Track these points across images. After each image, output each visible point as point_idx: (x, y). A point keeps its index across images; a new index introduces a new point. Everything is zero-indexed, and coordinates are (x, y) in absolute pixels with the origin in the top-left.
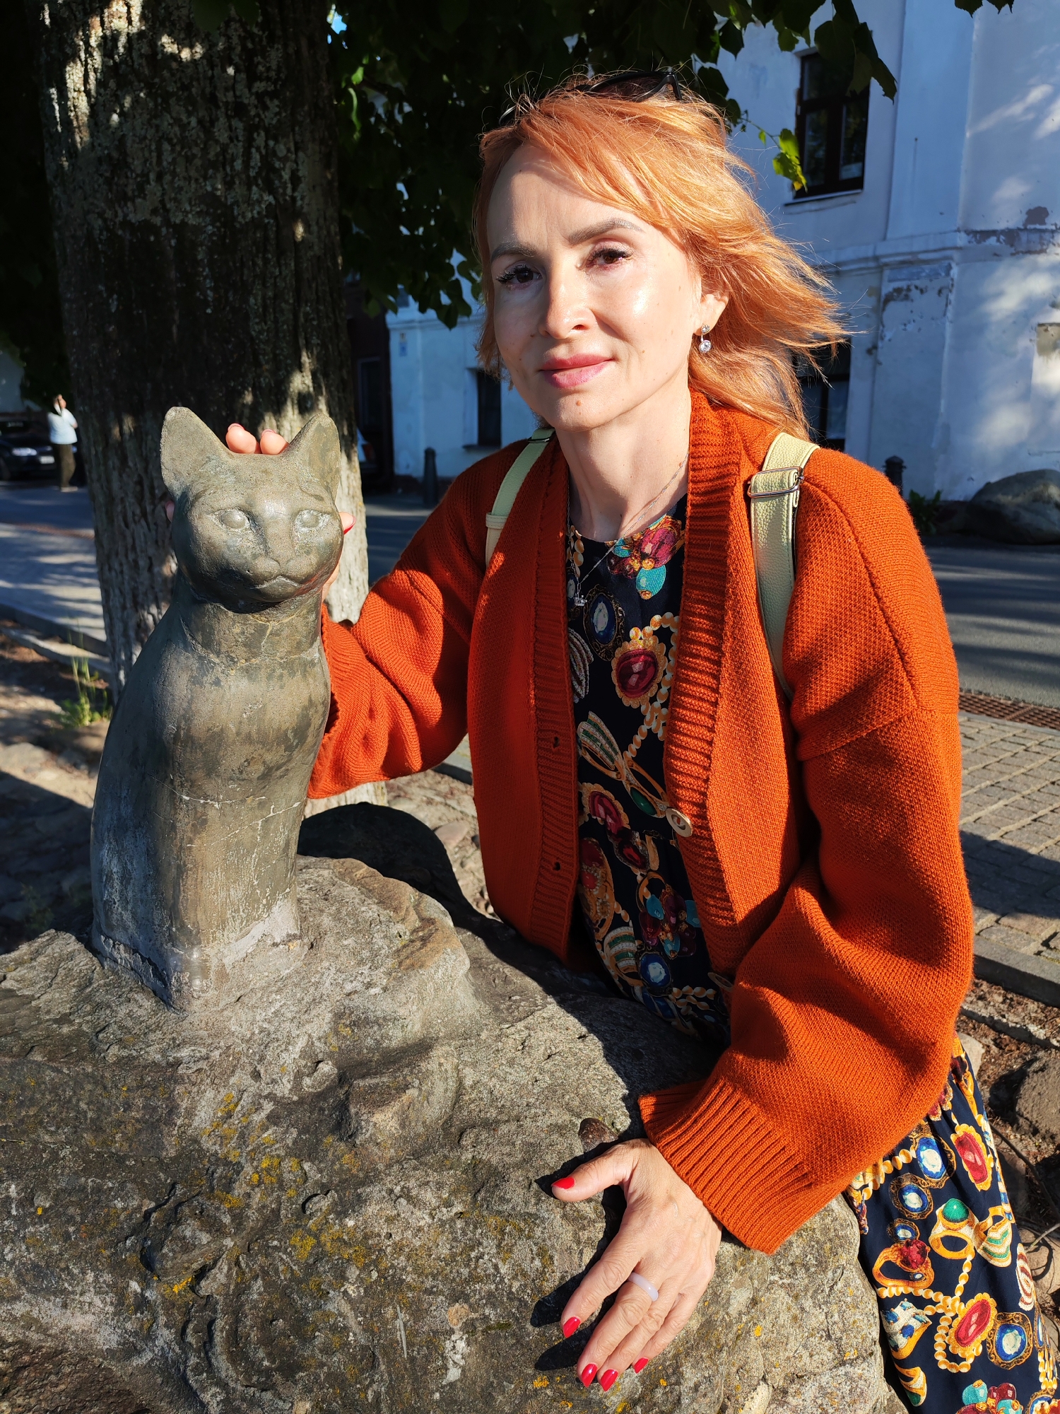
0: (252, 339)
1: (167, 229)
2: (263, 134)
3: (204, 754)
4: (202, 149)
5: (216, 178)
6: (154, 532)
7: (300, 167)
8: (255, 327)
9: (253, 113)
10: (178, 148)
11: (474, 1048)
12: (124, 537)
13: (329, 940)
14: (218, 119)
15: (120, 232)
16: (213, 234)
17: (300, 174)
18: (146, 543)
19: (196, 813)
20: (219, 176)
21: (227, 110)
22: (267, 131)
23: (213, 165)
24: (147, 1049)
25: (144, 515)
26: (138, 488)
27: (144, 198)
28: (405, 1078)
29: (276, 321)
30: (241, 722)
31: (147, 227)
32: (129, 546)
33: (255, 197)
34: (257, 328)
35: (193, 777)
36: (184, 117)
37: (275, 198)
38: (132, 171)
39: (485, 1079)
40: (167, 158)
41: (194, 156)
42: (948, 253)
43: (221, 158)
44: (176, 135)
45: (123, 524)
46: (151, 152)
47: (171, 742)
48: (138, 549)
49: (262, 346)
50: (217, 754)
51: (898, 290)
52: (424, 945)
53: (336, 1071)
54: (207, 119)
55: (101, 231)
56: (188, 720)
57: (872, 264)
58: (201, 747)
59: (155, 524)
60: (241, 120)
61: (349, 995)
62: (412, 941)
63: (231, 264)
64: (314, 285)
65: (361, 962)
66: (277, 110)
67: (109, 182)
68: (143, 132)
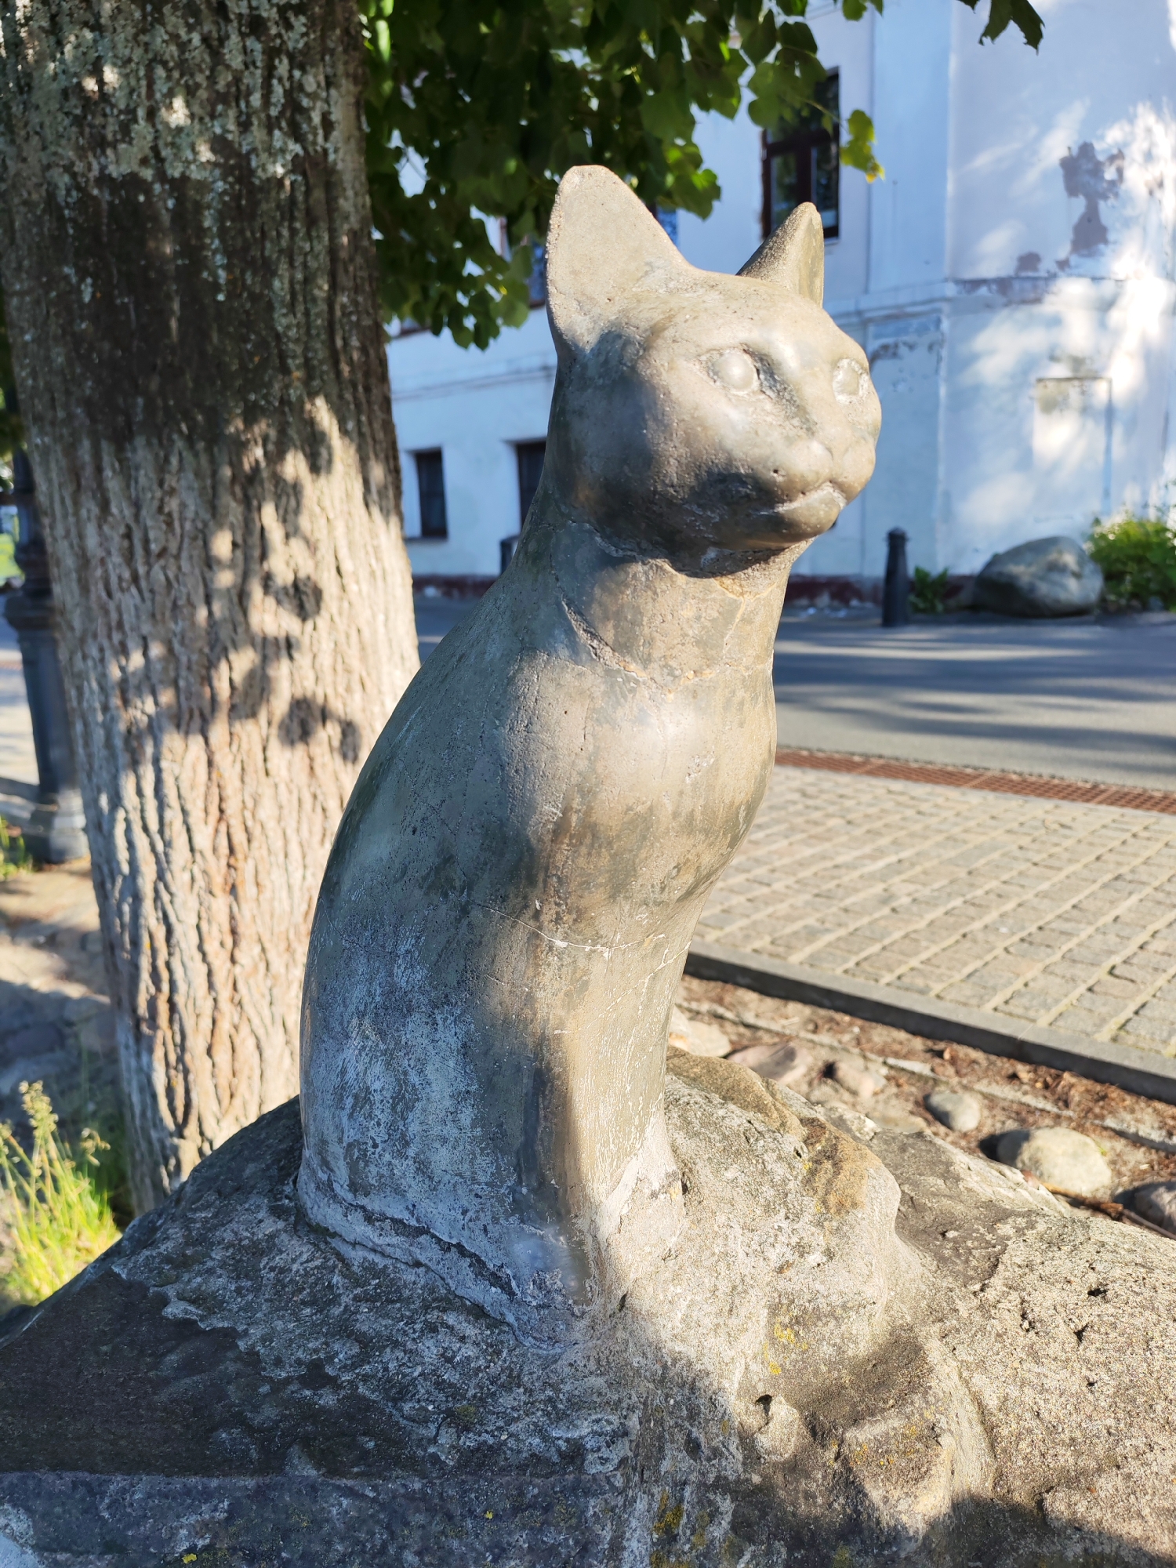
0: (278, 337)
1: (162, 184)
2: (286, 61)
3: (613, 857)
4: (208, 78)
5: (227, 116)
6: (149, 603)
7: (333, 109)
8: (282, 321)
9: (274, 31)
10: (176, 74)
11: (963, 1335)
12: (106, 612)
13: (704, 1174)
14: (228, 37)
15: (95, 192)
16: (225, 192)
17: (333, 117)
18: (138, 617)
19: (574, 972)
20: (232, 113)
21: (240, 25)
22: (291, 57)
23: (223, 98)
24: (513, 1428)
25: (135, 579)
26: (126, 543)
27: (130, 143)
28: (921, 1415)
29: (307, 313)
30: (681, 793)
31: (133, 182)
32: (114, 624)
33: (278, 144)
34: (284, 321)
35: (583, 903)
36: (182, 32)
37: (304, 148)
38: (113, 106)
39: (1014, 1392)
40: (161, 87)
41: (198, 86)
42: (937, 305)
43: (233, 89)
44: (172, 57)
45: (104, 595)
46: (138, 79)
47: (548, 838)
48: (127, 627)
49: (291, 346)
50: (636, 856)
51: (885, 347)
52: (836, 1165)
53: (796, 1413)
54: (215, 35)
55: (68, 191)
56: (587, 792)
57: (854, 320)
58: (610, 844)
59: (152, 591)
60: (258, 39)
61: (780, 1270)
62: (818, 1162)
63: (248, 234)
64: (351, 269)
65: (768, 1209)
66: (304, 30)
67: (79, 121)
68: (127, 52)
